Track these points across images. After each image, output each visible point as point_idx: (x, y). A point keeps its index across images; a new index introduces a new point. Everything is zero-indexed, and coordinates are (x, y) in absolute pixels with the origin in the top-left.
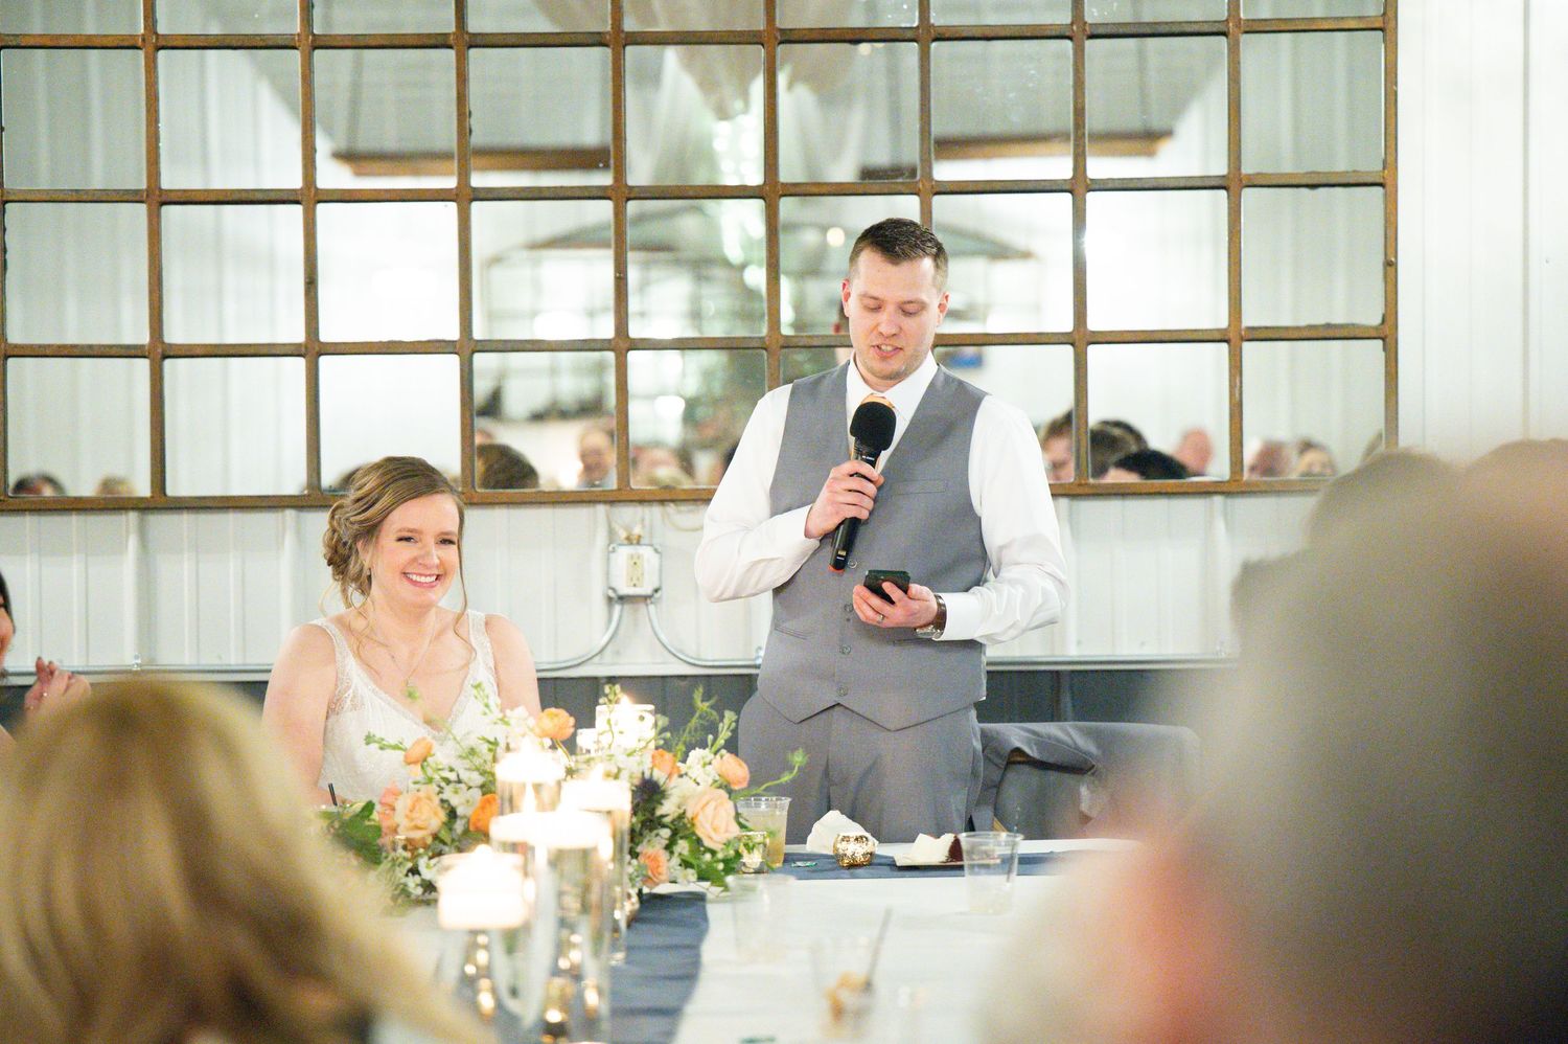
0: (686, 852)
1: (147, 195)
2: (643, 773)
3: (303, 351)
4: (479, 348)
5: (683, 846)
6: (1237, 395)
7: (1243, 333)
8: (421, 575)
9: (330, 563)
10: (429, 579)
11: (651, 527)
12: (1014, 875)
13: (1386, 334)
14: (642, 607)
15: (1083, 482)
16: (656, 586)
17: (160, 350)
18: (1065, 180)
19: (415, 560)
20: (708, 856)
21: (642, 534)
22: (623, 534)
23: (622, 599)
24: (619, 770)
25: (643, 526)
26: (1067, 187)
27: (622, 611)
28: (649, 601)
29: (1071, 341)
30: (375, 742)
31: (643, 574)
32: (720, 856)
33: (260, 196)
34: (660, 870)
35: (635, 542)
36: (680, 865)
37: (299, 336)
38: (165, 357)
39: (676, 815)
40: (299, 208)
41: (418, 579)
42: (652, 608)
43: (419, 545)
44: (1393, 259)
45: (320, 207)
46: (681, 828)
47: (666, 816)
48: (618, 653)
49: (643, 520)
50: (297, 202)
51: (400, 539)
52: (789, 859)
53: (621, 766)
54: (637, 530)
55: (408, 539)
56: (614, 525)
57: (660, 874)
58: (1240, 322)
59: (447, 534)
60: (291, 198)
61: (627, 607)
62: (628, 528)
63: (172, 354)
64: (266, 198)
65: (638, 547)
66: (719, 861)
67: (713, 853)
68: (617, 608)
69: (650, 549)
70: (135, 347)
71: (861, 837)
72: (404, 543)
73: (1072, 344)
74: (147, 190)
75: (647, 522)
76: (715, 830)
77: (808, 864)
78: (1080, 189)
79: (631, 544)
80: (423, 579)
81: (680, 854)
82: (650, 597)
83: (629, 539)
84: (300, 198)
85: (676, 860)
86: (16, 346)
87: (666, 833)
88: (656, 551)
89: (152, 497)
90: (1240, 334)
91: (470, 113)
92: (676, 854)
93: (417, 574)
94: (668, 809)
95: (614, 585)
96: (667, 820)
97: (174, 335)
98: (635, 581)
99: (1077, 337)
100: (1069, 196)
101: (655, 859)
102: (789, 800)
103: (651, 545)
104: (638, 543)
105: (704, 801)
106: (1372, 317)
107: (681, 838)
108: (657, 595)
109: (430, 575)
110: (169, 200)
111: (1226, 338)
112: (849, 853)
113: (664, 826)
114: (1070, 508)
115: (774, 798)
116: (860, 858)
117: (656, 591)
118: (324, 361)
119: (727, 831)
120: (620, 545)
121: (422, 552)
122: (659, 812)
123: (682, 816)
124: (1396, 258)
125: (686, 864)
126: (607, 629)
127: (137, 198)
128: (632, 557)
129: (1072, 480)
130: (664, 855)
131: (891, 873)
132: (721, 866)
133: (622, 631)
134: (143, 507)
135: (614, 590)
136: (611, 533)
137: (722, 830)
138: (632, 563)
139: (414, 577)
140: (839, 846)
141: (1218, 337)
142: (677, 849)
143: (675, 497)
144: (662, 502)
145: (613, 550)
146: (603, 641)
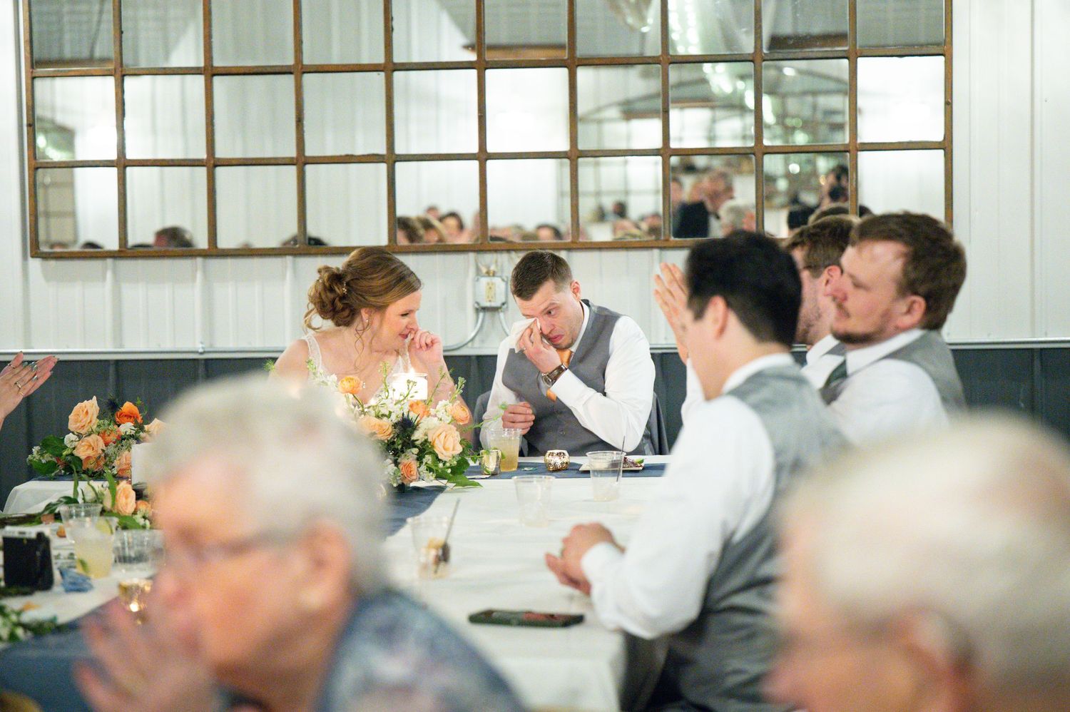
0: (429, 462)
1: (205, 70)
2: (403, 414)
3: (295, 161)
4: (398, 159)
5: (428, 459)
6: (854, 183)
7: (858, 146)
11: (502, 266)
12: (620, 477)
13: (946, 146)
14: (496, 313)
16: (504, 300)
17: (212, 162)
18: (749, 54)
20: (441, 465)
21: (496, 270)
22: (484, 270)
23: (484, 309)
24: (390, 413)
25: (497, 265)
26: (751, 58)
27: (484, 316)
28: (500, 310)
29: (752, 152)
31: (495, 294)
32: (448, 465)
33: (269, 70)
34: (412, 473)
35: (491, 275)
36: (427, 470)
37: (292, 153)
38: (215, 166)
39: (423, 440)
40: (292, 77)
42: (502, 315)
44: (950, 101)
45: (306, 76)
46: (425, 449)
47: (417, 440)
48: (483, 341)
49: (496, 262)
50: (291, 73)
52: (520, 466)
53: (391, 410)
54: (493, 268)
56: (480, 265)
57: (412, 475)
58: (856, 140)
60: (288, 71)
61: (488, 315)
62: (488, 267)
63: (219, 164)
64: (272, 71)
65: (492, 278)
66: (448, 468)
67: (445, 463)
68: (481, 315)
69: (499, 279)
70: (198, 160)
71: (560, 453)
73: (754, 154)
74: (204, 67)
75: (499, 264)
76: (445, 449)
77: (531, 469)
78: (758, 60)
79: (489, 276)
81: (426, 463)
82: (500, 308)
83: (488, 273)
84: (292, 71)
85: (423, 468)
86: (130, 160)
87: (415, 451)
88: (503, 280)
89: (209, 249)
90: (856, 147)
91: (392, 18)
92: (424, 464)
94: (418, 436)
95: (478, 301)
96: (417, 443)
97: (220, 153)
98: (490, 299)
99: (756, 150)
100: (752, 63)
101: (408, 466)
103: (501, 277)
104: (494, 275)
105: (438, 433)
106: (939, 137)
107: (427, 454)
108: (505, 306)
110: (216, 72)
111: (846, 149)
112: (552, 462)
113: (415, 447)
116: (559, 465)
117: (503, 304)
118: (309, 168)
119: (453, 450)
120: (483, 276)
122: (413, 438)
123: (426, 441)
124: (952, 99)
125: (430, 469)
126: (476, 326)
127: (199, 72)
128: (488, 284)
130: (415, 464)
131: (578, 475)
132: (449, 471)
133: (485, 328)
134: (205, 254)
135: (478, 303)
136: (478, 270)
137: (451, 449)
138: (488, 287)
140: (547, 458)
141: (842, 149)
142: (424, 460)
143: (515, 248)
144: (508, 251)
145: (478, 280)
146: (473, 334)
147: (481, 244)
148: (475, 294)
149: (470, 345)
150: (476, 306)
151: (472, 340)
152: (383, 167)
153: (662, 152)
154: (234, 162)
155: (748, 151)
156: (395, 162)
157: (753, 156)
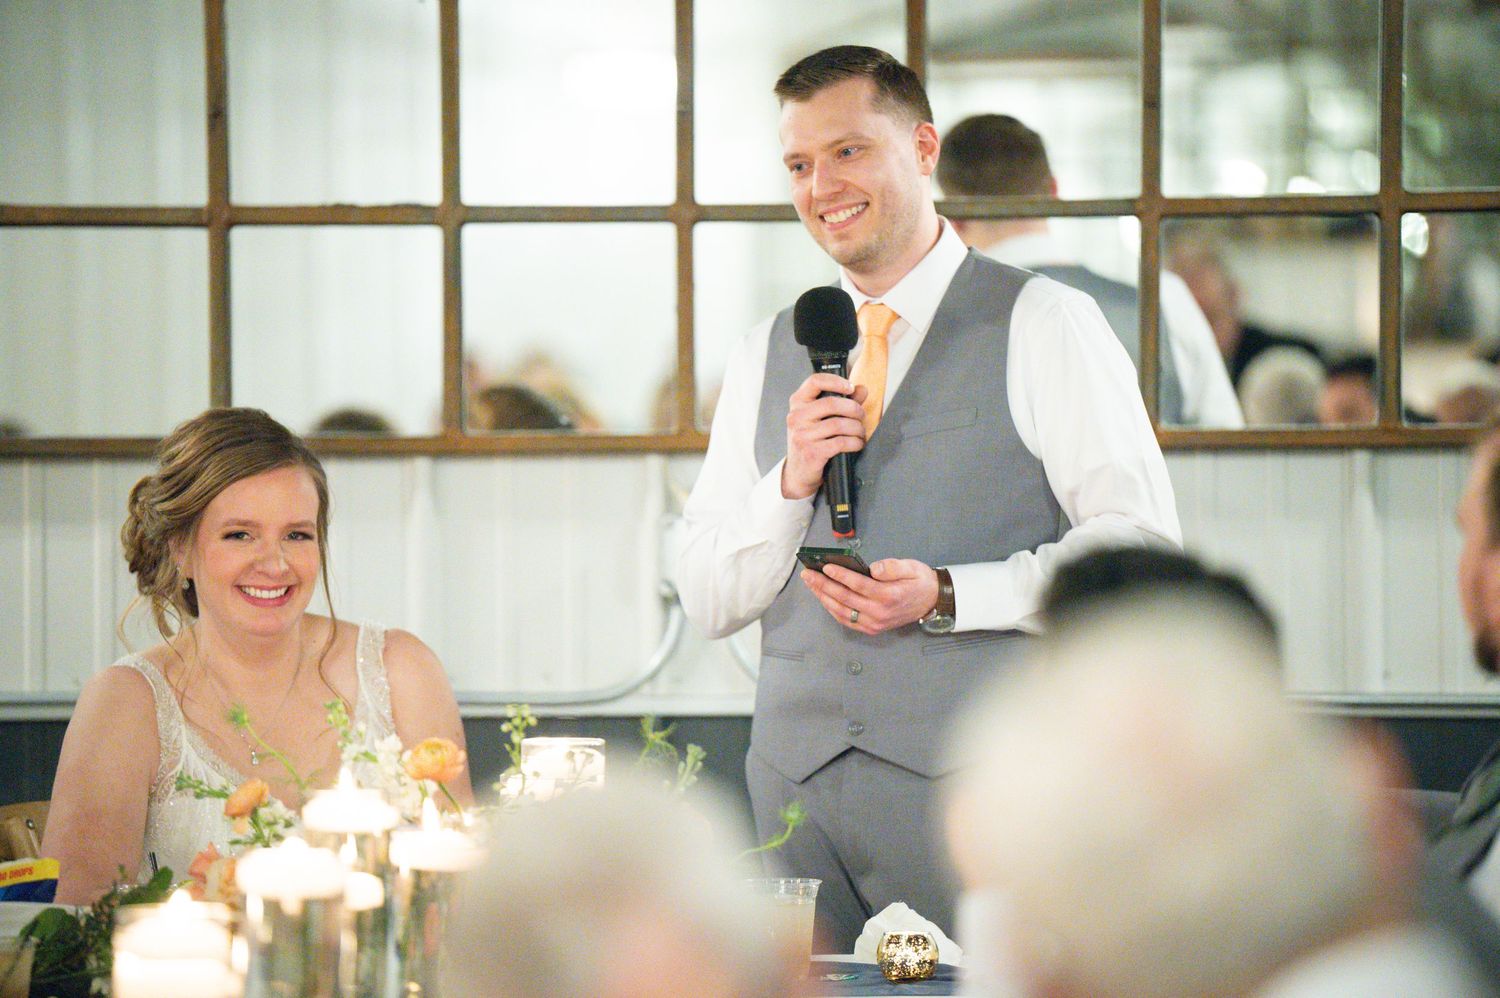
3: (205, 218)
4: (471, 217)
8: (262, 588)
9: (133, 568)
10: (273, 594)
15: (1391, 425)
19: (251, 566)
29: (1376, 208)
30: (190, 786)
37: (197, 195)
41: (259, 594)
43: (258, 542)
48: (680, 679)
51: (228, 536)
55: (238, 535)
56: (674, 486)
59: (299, 525)
72: (232, 543)
73: (1378, 214)
80: (265, 594)
93: (256, 587)
97: (13, 193)
99: (1383, 201)
102: (819, 882)
109: (276, 588)
112: (898, 962)
114: (1373, 466)
115: (799, 880)
116: (913, 969)
118: (238, 233)
121: (260, 556)
126: (662, 642)
129: (1375, 422)
133: (684, 647)
135: (669, 584)
136: (670, 499)
139: (252, 592)
140: (884, 950)
145: (670, 525)
146: (655, 661)
147: (681, 433)
148: (661, 561)
149: (646, 689)
150: (666, 590)
151: (653, 677)
152: (431, 238)
153: (1141, 206)
154: (45, 217)
155: (1363, 206)
156: (462, 223)
157: (1376, 220)
